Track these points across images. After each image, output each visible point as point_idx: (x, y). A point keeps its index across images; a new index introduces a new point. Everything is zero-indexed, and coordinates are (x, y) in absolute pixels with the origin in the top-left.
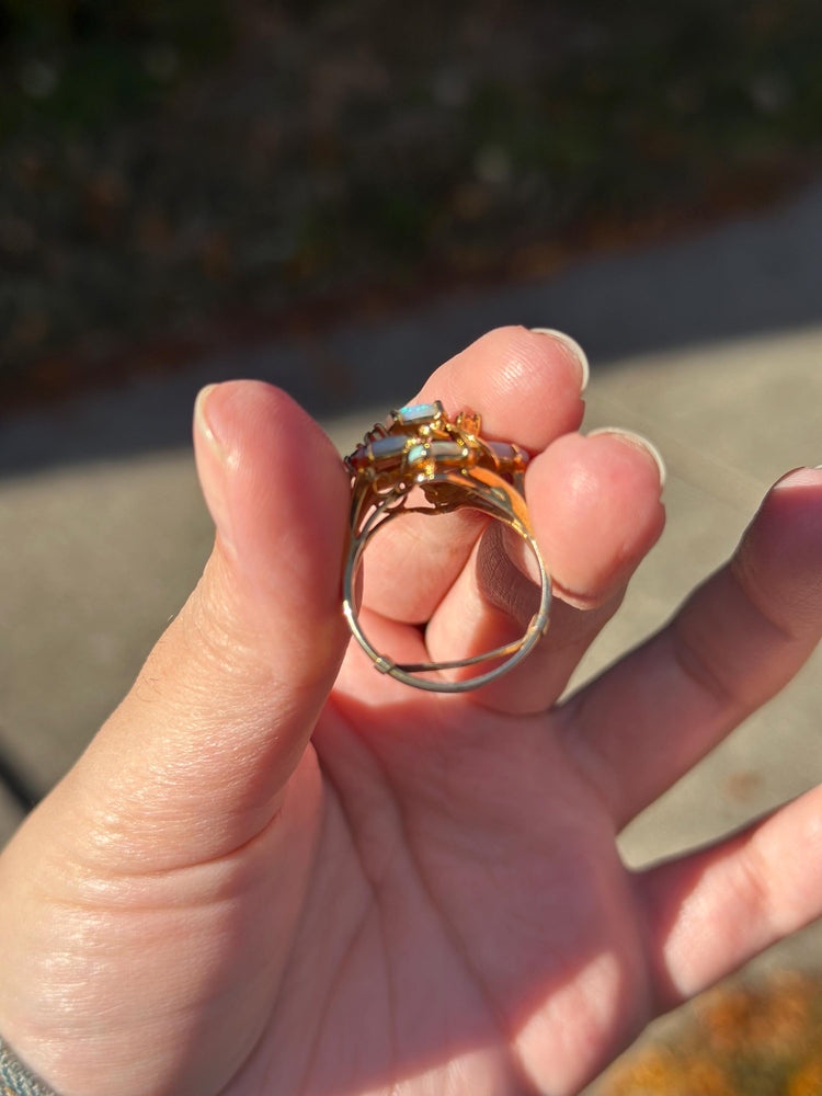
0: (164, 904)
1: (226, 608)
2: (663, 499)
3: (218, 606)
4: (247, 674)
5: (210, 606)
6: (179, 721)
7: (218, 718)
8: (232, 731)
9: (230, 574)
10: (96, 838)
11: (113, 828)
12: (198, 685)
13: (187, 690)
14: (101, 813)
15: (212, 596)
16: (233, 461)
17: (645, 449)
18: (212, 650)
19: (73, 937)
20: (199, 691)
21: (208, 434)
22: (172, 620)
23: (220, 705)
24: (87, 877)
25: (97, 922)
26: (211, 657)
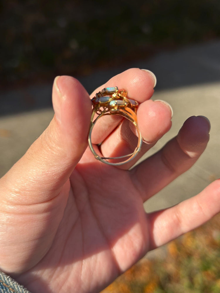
0: (29, 213)
1: (56, 137)
2: (172, 120)
3: (54, 136)
4: (60, 155)
5: (51, 136)
6: (38, 166)
7: (50, 166)
8: (53, 169)
9: (58, 128)
10: (12, 194)
11: (16, 192)
12: (45, 156)
13: (42, 158)
14: (14, 188)
15: (52, 133)
16: (64, 98)
17: (169, 107)
18: (50, 148)
19: (3, 220)
20: (46, 158)
21: (58, 90)
22: (38, 138)
23: (51, 162)
24: (8, 205)
25: (10, 217)
26: (50, 150)
